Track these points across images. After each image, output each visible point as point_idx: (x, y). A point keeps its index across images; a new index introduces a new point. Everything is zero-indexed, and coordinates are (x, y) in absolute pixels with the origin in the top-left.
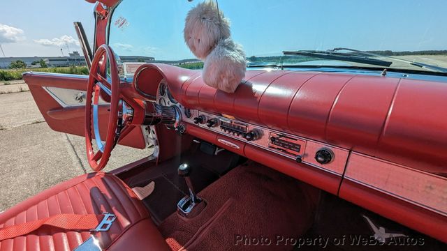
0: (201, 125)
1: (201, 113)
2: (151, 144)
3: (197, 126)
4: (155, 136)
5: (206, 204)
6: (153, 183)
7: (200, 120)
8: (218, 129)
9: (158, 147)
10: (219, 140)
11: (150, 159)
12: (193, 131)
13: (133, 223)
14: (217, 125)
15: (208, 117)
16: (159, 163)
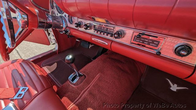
0: (80, 29)
1: (80, 20)
2: (53, 43)
3: (78, 30)
4: (54, 38)
5: (85, 77)
6: (56, 64)
7: (79, 25)
8: (92, 31)
9: (57, 44)
10: (93, 39)
11: (54, 51)
12: (74, 33)
13: (40, 92)
14: (91, 29)
15: (85, 23)
16: (59, 53)
